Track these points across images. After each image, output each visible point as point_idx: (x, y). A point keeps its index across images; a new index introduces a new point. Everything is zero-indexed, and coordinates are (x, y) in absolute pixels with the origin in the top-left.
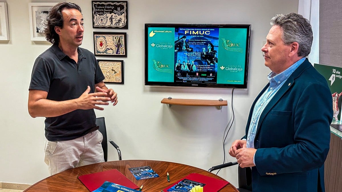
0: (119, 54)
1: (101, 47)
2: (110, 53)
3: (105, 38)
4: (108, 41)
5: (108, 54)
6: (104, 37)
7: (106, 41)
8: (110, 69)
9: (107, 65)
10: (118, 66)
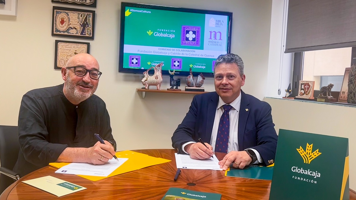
0: (85, 35)
1: (62, 24)
2: (72, 33)
3: (68, 15)
4: (72, 18)
5: (71, 34)
6: (67, 13)
7: (69, 18)
8: (72, 52)
9: (68, 46)
10: (84, 48)
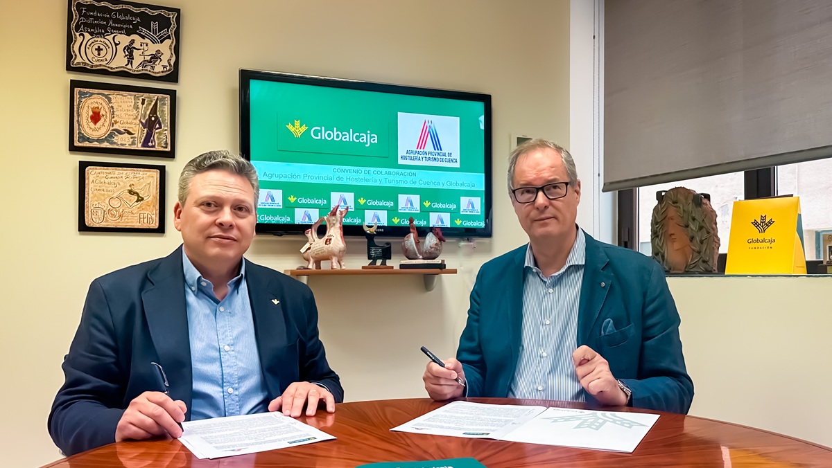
1: (95, 123)
3: (110, 100)
4: (120, 108)
5: (118, 145)
6: (106, 96)
7: (112, 107)
9: (112, 176)
10: (151, 180)
